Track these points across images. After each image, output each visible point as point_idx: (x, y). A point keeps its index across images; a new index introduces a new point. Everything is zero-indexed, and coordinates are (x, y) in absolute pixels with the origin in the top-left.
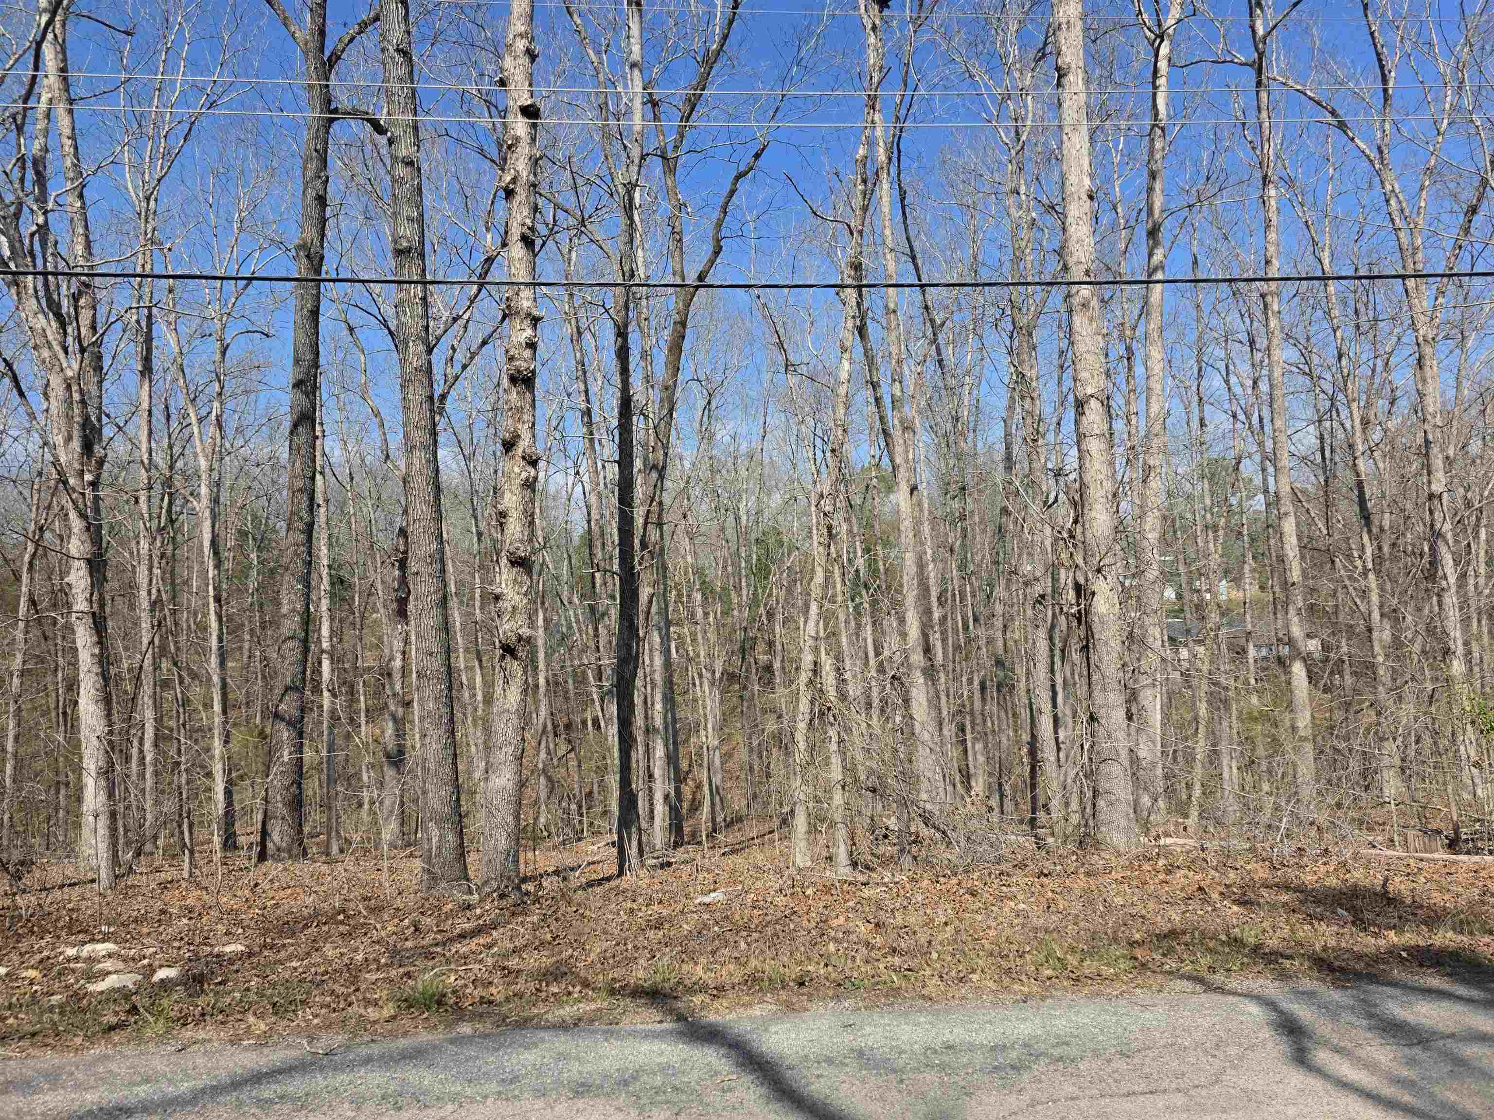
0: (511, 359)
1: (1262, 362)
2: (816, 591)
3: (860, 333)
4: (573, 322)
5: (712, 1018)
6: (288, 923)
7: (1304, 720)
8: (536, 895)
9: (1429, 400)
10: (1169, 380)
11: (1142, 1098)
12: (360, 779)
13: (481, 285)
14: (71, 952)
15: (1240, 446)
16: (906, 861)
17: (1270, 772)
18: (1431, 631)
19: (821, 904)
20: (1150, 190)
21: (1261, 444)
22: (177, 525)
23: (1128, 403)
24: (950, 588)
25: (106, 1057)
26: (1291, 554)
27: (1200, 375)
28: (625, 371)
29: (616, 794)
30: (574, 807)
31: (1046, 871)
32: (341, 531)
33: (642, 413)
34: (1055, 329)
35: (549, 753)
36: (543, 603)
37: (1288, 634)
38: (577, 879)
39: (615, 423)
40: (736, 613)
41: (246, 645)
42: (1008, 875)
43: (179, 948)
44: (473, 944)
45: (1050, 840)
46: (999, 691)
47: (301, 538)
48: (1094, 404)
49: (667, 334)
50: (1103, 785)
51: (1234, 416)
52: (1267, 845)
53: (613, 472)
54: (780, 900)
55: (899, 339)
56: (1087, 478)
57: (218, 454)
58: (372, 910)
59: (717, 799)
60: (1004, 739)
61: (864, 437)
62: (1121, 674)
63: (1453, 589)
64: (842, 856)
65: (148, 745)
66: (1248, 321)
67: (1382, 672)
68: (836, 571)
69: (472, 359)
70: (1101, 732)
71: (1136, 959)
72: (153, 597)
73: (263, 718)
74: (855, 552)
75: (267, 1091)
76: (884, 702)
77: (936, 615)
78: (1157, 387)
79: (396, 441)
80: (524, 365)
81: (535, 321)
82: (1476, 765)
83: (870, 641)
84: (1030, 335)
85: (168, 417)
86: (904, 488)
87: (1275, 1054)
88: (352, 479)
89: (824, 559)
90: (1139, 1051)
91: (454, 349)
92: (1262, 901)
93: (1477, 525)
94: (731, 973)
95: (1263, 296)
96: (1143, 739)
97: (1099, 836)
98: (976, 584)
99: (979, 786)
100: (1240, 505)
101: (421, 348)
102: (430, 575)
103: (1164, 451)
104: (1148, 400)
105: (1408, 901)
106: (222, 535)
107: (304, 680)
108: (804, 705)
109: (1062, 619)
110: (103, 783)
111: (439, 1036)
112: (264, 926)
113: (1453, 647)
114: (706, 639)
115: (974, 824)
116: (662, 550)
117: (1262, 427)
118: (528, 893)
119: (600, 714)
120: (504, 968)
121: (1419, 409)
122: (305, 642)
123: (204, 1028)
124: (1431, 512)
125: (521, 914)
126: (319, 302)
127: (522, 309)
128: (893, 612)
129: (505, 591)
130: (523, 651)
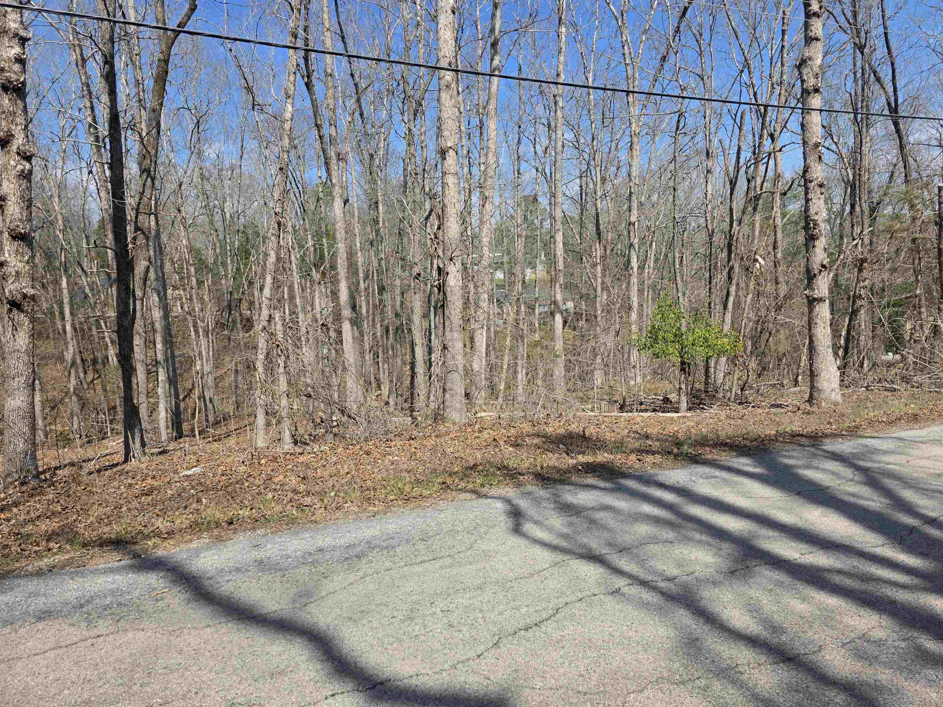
2: (270, 267)
3: (307, 87)
4: (78, 50)
5: (160, 553)
7: (559, 346)
8: (51, 481)
9: (634, 169)
11: (428, 564)
15: (537, 187)
16: (329, 437)
19: (270, 468)
20: (493, 16)
23: (480, 156)
24: (371, 269)
26: (559, 254)
31: (413, 437)
38: (91, 466)
39: (107, 133)
40: (223, 282)
42: (391, 441)
46: (396, 332)
48: (451, 153)
50: (448, 386)
51: (537, 170)
52: (532, 414)
54: (242, 468)
55: (334, 96)
56: (446, 201)
62: (461, 322)
63: (636, 274)
64: (287, 436)
66: (548, 111)
70: (449, 356)
71: (444, 484)
76: (317, 340)
77: (362, 286)
78: (491, 147)
80: (14, 77)
81: (23, 41)
82: (634, 367)
86: (339, 201)
87: (504, 529)
90: (432, 536)
92: (524, 444)
95: (554, 96)
96: (475, 358)
97: (445, 415)
99: (385, 389)
103: (494, 187)
104: (487, 154)
105: (594, 438)
108: (262, 344)
113: (633, 306)
116: (157, 233)
118: (45, 480)
121: (628, 174)
124: (629, 233)
125: (39, 494)
127: (9, 29)
128: (323, 282)
129: (9, 260)
130: (28, 306)
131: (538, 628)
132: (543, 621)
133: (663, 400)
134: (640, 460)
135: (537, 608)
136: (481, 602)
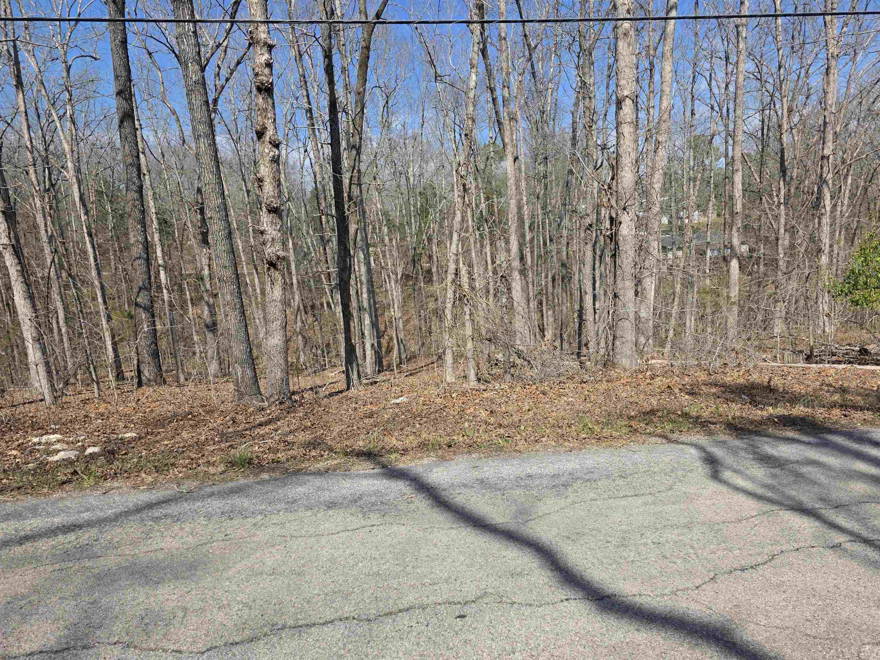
0: (257, 75)
1: (732, 72)
2: (457, 226)
3: (483, 54)
4: (296, 47)
5: (401, 466)
6: (159, 420)
7: (734, 292)
8: (300, 402)
9: (830, 96)
10: (675, 84)
11: (630, 499)
12: (192, 339)
13: (232, 23)
14: (36, 440)
15: (714, 127)
16: (508, 377)
17: (713, 322)
18: (812, 239)
19: (461, 402)
21: (726, 126)
22: (57, 187)
23: (649, 100)
24: (536, 221)
25: (62, 498)
26: (737, 195)
27: (694, 81)
28: (331, 83)
29: (343, 345)
30: (319, 352)
31: (584, 380)
32: (160, 189)
33: (344, 111)
34: (606, 50)
35: (303, 322)
36: (291, 234)
37: (730, 243)
38: (323, 392)
39: (327, 118)
40: (408, 239)
41: (113, 263)
42: (564, 383)
43: (99, 436)
44: (266, 429)
45: (588, 363)
46: (563, 281)
47: (136, 195)
48: (628, 102)
49: (357, 56)
50: (619, 333)
51: (712, 108)
52: (707, 362)
53: (328, 150)
54: (438, 400)
55: (507, 58)
56: (621, 151)
57: (75, 141)
58: (207, 412)
59: (402, 346)
60: (564, 309)
61: (485, 124)
62: (633, 270)
63: (828, 214)
64: (472, 376)
65: (62, 323)
66: (726, 43)
67: (781, 264)
68: (469, 212)
69: (231, 74)
70: (620, 304)
71: (632, 427)
72: (50, 234)
73: (129, 305)
74: (480, 200)
75: (157, 513)
76: (497, 291)
77: (528, 238)
78: (667, 89)
79: (188, 132)
80: (265, 79)
81: (270, 47)
82: (828, 315)
83: (489, 254)
84: (591, 54)
85: (39, 117)
86: (510, 159)
87: (702, 474)
88: (163, 156)
89: (461, 205)
90: (630, 475)
91: (219, 68)
92: (702, 392)
93: (847, 175)
94: (411, 441)
95: (737, 27)
96: (643, 307)
97: (615, 361)
98: (552, 218)
99: (549, 334)
100: (711, 165)
101: (197, 67)
102: (219, 219)
103: (669, 131)
104: (661, 97)
105: (781, 390)
106: (86, 193)
107: (150, 283)
108: (450, 294)
109: (601, 238)
110: (38, 346)
111: (251, 479)
112: (145, 422)
113: (823, 248)
114: (392, 255)
115: (546, 356)
116: (362, 201)
117: (728, 115)
118: (296, 401)
119: (331, 300)
120: (285, 442)
121: (823, 102)
122: (148, 260)
123: (117, 481)
124: (822, 168)
125: (293, 412)
126: (126, 35)
127: (261, 40)
128: (502, 237)
129: (267, 229)
130: (281, 265)
131: (754, 570)
132: (759, 565)
133: (860, 351)
134: (845, 416)
135: (751, 552)
136: (691, 540)
